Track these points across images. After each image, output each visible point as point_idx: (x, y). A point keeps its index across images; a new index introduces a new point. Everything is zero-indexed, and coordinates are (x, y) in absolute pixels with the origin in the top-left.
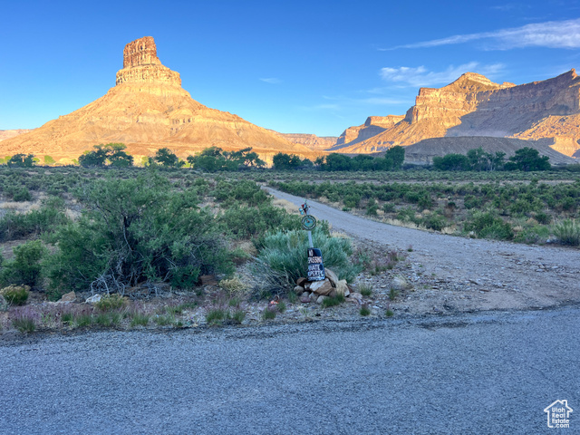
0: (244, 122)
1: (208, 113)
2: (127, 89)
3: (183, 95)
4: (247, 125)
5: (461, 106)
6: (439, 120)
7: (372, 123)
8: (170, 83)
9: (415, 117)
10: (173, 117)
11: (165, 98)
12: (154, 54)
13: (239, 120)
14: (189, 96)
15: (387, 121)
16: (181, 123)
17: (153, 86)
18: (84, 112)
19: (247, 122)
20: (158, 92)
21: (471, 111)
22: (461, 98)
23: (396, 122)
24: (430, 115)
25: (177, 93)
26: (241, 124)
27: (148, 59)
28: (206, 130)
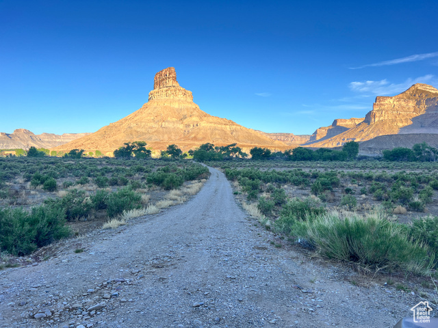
0: (237, 125)
1: (211, 120)
2: (155, 104)
3: (194, 107)
4: (238, 127)
5: (413, 110)
6: (393, 121)
7: (338, 124)
8: (185, 99)
9: (373, 119)
10: (186, 123)
11: (181, 109)
12: (175, 79)
13: (233, 123)
14: (198, 107)
15: (350, 123)
16: (192, 127)
17: (174, 101)
18: (126, 120)
19: (239, 125)
20: (176, 106)
21: (421, 113)
22: (412, 104)
23: (357, 123)
24: (385, 117)
25: (190, 105)
26: (234, 127)
27: (170, 82)
28: (209, 131)
